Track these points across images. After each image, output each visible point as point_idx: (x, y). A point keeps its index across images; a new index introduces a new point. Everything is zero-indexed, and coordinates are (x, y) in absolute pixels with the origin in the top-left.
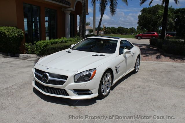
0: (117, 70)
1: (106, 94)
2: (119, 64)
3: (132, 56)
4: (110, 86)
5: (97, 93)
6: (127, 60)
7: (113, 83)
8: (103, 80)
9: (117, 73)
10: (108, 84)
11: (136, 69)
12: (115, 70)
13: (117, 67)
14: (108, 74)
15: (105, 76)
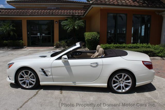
0: (44, 72)
1: (27, 87)
2: (49, 68)
3: (90, 66)
4: (34, 83)
5: (13, 81)
6: (72, 67)
7: (40, 82)
8: (20, 74)
9: (47, 75)
10: (31, 80)
11: (115, 88)
12: (39, 71)
13: (45, 70)
14: (30, 72)
15: (23, 71)
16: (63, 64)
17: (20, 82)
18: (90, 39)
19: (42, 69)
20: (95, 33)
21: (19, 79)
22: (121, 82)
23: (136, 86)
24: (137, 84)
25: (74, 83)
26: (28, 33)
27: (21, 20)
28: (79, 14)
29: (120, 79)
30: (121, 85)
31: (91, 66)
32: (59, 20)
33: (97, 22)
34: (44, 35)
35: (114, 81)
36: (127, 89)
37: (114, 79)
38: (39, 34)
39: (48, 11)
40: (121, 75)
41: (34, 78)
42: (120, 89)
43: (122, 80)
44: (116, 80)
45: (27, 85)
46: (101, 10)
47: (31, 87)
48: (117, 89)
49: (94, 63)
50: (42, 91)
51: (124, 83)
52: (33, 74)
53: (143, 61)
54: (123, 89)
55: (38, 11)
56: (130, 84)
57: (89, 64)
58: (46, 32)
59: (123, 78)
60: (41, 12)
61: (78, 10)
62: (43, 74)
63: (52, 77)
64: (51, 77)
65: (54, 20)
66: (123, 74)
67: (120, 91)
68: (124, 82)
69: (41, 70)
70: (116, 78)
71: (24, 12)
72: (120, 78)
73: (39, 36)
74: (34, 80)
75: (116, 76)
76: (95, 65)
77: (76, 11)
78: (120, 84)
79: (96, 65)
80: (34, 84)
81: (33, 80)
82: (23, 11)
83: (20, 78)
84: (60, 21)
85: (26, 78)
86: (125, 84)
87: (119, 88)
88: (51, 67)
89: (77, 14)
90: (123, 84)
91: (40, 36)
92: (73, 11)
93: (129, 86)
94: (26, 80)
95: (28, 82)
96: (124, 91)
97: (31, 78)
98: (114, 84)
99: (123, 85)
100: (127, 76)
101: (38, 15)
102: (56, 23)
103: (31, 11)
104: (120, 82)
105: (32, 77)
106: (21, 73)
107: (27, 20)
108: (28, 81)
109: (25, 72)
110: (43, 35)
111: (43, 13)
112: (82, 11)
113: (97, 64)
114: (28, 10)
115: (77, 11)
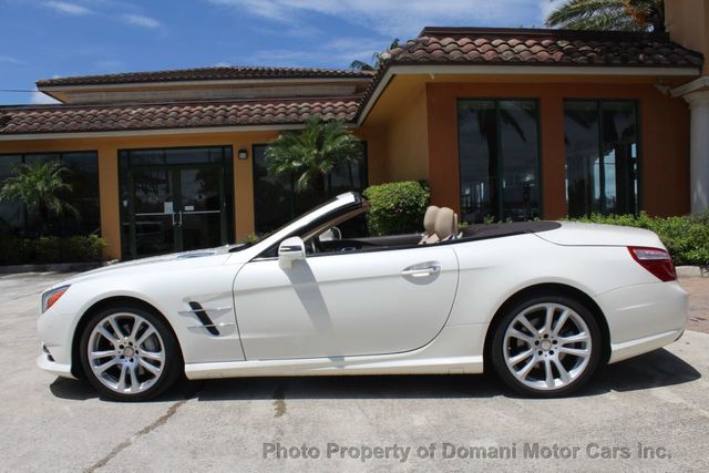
0: (203, 317)
1: (128, 391)
2: (224, 295)
3: (403, 280)
4: (158, 371)
5: (66, 363)
6: (322, 289)
7: (186, 366)
8: (96, 330)
9: (214, 331)
10: (145, 359)
11: (520, 375)
12: (180, 313)
13: (205, 306)
14: (139, 320)
15: (111, 319)
16: (284, 279)
17: (98, 370)
18: (391, 209)
19: (195, 305)
20: (408, 183)
21: (94, 355)
22: (545, 346)
23: (614, 358)
24: (614, 347)
25: (337, 358)
26: (125, 203)
27: (96, 152)
28: (336, 114)
29: (541, 331)
30: (547, 358)
31: (409, 278)
32: (254, 146)
33: (415, 139)
34: (192, 208)
35: (513, 341)
36: (574, 374)
37: (512, 332)
38: (169, 208)
39: (205, 109)
40: (543, 313)
41: (158, 349)
42: (543, 377)
43: (546, 336)
44: (521, 337)
45: (128, 383)
46: (431, 88)
47: (143, 387)
48: (527, 379)
49: (419, 267)
50: (193, 405)
51: (558, 349)
52: (152, 330)
53: (631, 249)
54: (556, 374)
55: (163, 109)
56: (586, 353)
57: (399, 270)
58: (200, 197)
59: (552, 328)
60: (179, 113)
61: (330, 100)
62: (199, 324)
63: (237, 337)
64: (235, 337)
65: (231, 146)
66: (550, 308)
67: (542, 385)
68: (555, 342)
69: (189, 309)
70: (519, 327)
71: (106, 115)
72: (538, 327)
73: (170, 216)
74: (160, 356)
75: (521, 318)
76: (425, 273)
77: (324, 106)
78: (540, 353)
79: (431, 274)
80: (158, 376)
81: (154, 356)
82: (104, 111)
83: (95, 351)
84: (257, 148)
85: (122, 347)
86: (560, 354)
87: (538, 373)
88: (233, 294)
89: (329, 116)
90: (551, 353)
91: (177, 216)
92: (312, 106)
93: (582, 359)
94: (122, 357)
95: (132, 366)
96: (559, 383)
97: (144, 346)
98: (513, 353)
99: (555, 358)
100: (567, 313)
101: (166, 128)
102: (243, 155)
103: (134, 112)
104: (537, 343)
105: (150, 344)
106: (99, 329)
107: (119, 151)
108: (132, 360)
109: (121, 322)
110: (187, 208)
111: (188, 118)
112: (347, 105)
113: (435, 268)
114: (123, 108)
115: (328, 104)
